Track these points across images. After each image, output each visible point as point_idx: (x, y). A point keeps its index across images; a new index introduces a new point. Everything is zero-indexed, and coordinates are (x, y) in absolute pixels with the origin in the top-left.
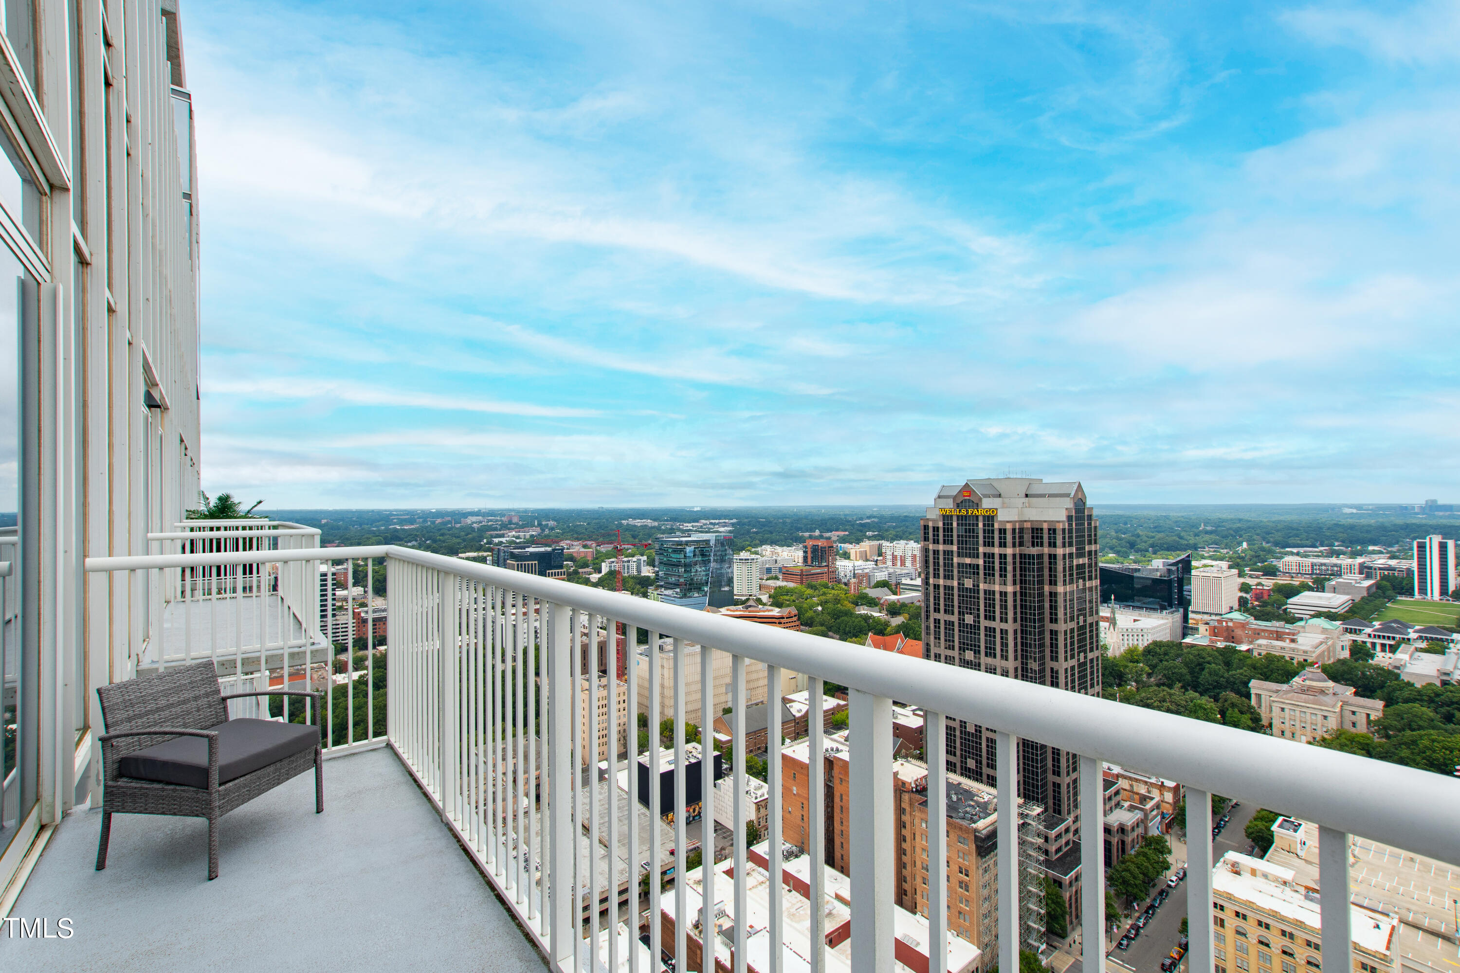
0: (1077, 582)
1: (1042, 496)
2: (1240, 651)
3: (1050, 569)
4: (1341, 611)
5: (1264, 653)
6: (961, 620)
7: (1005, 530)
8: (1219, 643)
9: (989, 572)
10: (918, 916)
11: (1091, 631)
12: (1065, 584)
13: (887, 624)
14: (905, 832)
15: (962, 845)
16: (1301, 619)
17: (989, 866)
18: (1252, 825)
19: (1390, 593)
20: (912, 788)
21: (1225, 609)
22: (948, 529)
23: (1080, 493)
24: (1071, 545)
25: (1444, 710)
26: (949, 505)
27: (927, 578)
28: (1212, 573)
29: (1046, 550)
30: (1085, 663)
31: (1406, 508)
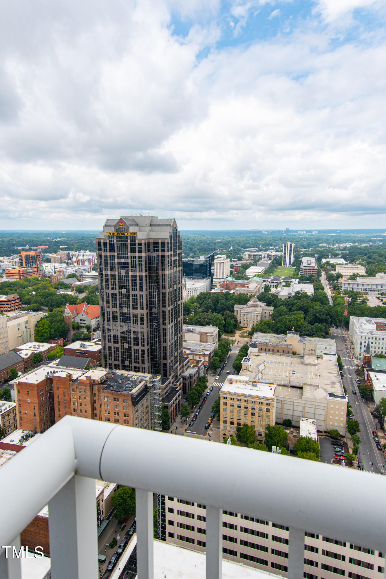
0: (174, 268)
1: (158, 225)
2: (231, 293)
3: (162, 263)
4: (262, 273)
5: (238, 293)
6: (120, 292)
7: (141, 244)
8: (224, 291)
9: (134, 266)
11: (179, 291)
12: (169, 270)
13: (77, 298)
14: (96, 405)
15: (125, 403)
16: (250, 278)
17: (138, 409)
18: (235, 363)
19: (276, 265)
20: (99, 382)
21: (225, 276)
22: (112, 244)
23: (175, 224)
24: (171, 250)
25: (289, 307)
26: (112, 230)
27: (101, 271)
28: (221, 261)
29: (160, 253)
30: (176, 306)
31: (281, 231)
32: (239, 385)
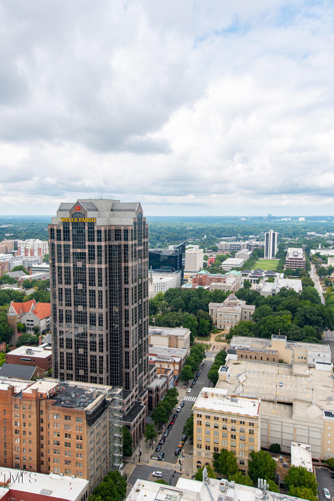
0: (138, 260)
1: (120, 210)
2: (205, 289)
3: (125, 253)
4: (240, 266)
5: (214, 289)
6: (76, 288)
7: (101, 231)
8: (196, 286)
9: (92, 256)
10: (51, 475)
11: (144, 287)
12: (132, 262)
13: (23, 294)
14: (43, 425)
15: (78, 422)
16: (226, 271)
17: (94, 429)
18: (210, 372)
19: (257, 256)
20: (48, 396)
21: (198, 270)
22: (66, 231)
23: (140, 209)
24: (135, 239)
25: (273, 306)
26: (67, 215)
27: (53, 263)
28: (193, 251)
29: (123, 242)
30: (141, 304)
32: (215, 399)
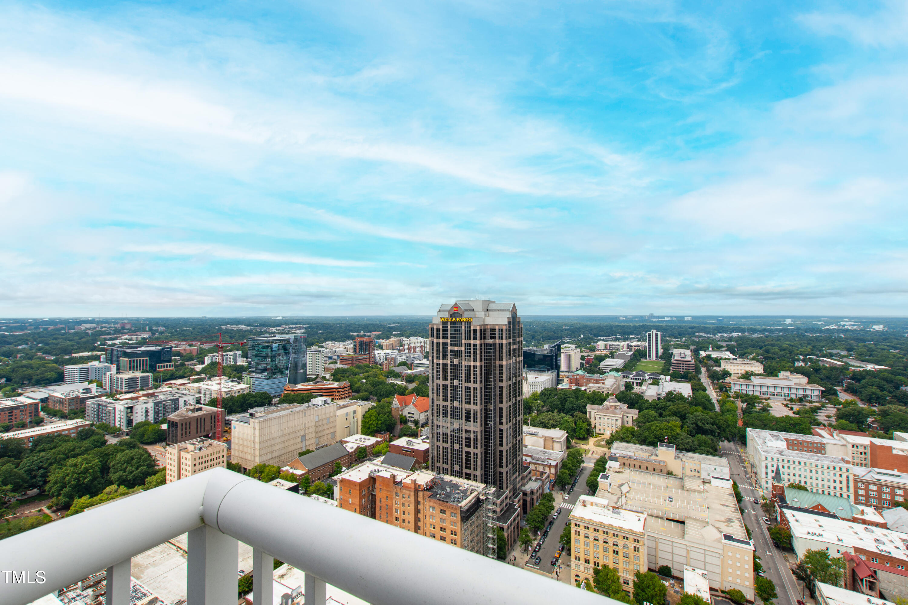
0: (512, 358)
1: (496, 310)
2: (582, 391)
3: (500, 352)
4: (621, 367)
5: (592, 390)
6: (452, 384)
7: (476, 330)
8: (573, 387)
9: (468, 354)
11: (519, 385)
12: (506, 360)
13: (406, 388)
14: (420, 516)
15: (453, 518)
16: (605, 372)
17: (468, 527)
18: (589, 480)
19: (638, 357)
20: (425, 488)
21: (574, 370)
22: (445, 330)
23: (514, 309)
24: (510, 338)
25: (659, 411)
26: (446, 315)
27: (433, 360)
28: (569, 351)
29: (497, 341)
30: (516, 403)
31: (643, 317)
32: (595, 509)
